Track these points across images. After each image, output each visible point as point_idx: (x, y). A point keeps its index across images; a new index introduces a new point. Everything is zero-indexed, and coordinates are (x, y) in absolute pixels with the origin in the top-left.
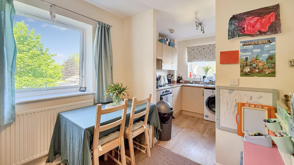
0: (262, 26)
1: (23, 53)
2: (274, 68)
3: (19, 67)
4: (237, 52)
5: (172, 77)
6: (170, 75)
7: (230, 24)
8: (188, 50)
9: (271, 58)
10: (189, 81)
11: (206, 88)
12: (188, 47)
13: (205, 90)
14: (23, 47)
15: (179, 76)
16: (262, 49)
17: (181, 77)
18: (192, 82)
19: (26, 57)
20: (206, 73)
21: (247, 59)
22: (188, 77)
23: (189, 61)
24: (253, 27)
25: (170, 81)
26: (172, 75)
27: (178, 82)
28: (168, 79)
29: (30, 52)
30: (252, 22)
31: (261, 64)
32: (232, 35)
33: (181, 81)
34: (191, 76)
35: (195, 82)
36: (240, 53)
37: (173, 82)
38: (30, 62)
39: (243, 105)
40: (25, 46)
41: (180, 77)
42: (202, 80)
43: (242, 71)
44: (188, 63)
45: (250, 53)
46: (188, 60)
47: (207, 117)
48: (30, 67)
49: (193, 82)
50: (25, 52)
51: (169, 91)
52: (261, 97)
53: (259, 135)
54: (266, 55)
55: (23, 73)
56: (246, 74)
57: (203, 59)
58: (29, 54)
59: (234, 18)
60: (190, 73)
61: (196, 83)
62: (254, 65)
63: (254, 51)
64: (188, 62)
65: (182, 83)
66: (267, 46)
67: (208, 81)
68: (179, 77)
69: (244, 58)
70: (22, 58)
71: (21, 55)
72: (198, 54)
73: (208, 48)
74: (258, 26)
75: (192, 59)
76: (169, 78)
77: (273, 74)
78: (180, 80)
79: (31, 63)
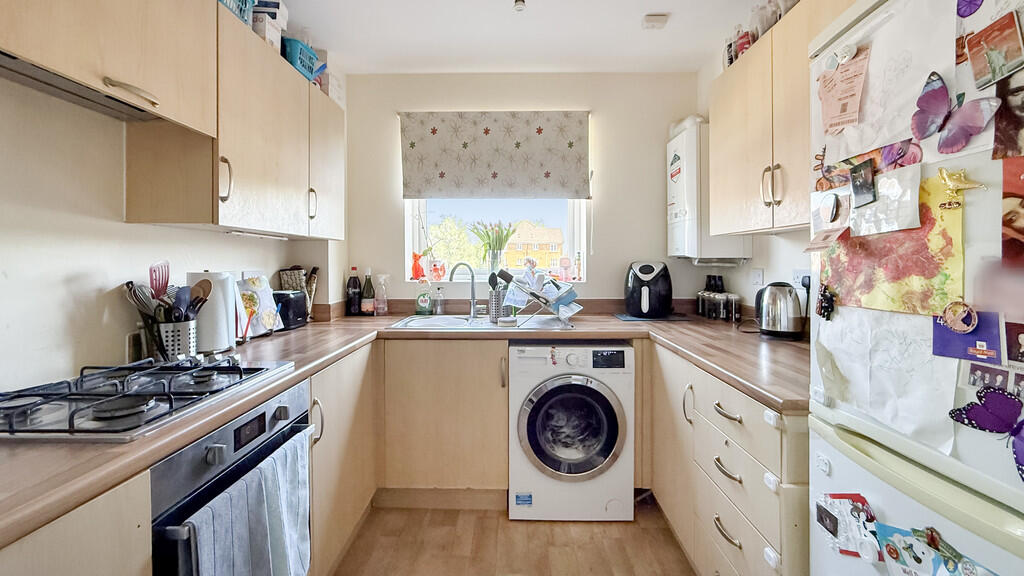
5: (309, 282)
6: (298, 268)
8: (403, 130)
10: (413, 302)
11: (517, 341)
12: (408, 115)
13: (514, 350)
15: (354, 274)
17: (368, 281)
18: (426, 305)
20: (493, 257)
22: (408, 280)
23: (411, 190)
25: (293, 312)
26: (315, 270)
27: (352, 307)
28: (278, 298)
33: (367, 305)
34: (418, 273)
35: (445, 302)
37: (318, 316)
41: (363, 283)
42: (484, 292)
44: (406, 200)
46: (405, 185)
47: (526, 500)
49: (434, 303)
51: (281, 414)
57: (481, 182)
60: (416, 258)
61: (449, 308)
64: (404, 197)
65: (371, 314)
67: (521, 301)
68: (354, 282)
72: (459, 159)
73: (508, 130)
75: (428, 181)
76: (291, 293)
78: (361, 296)
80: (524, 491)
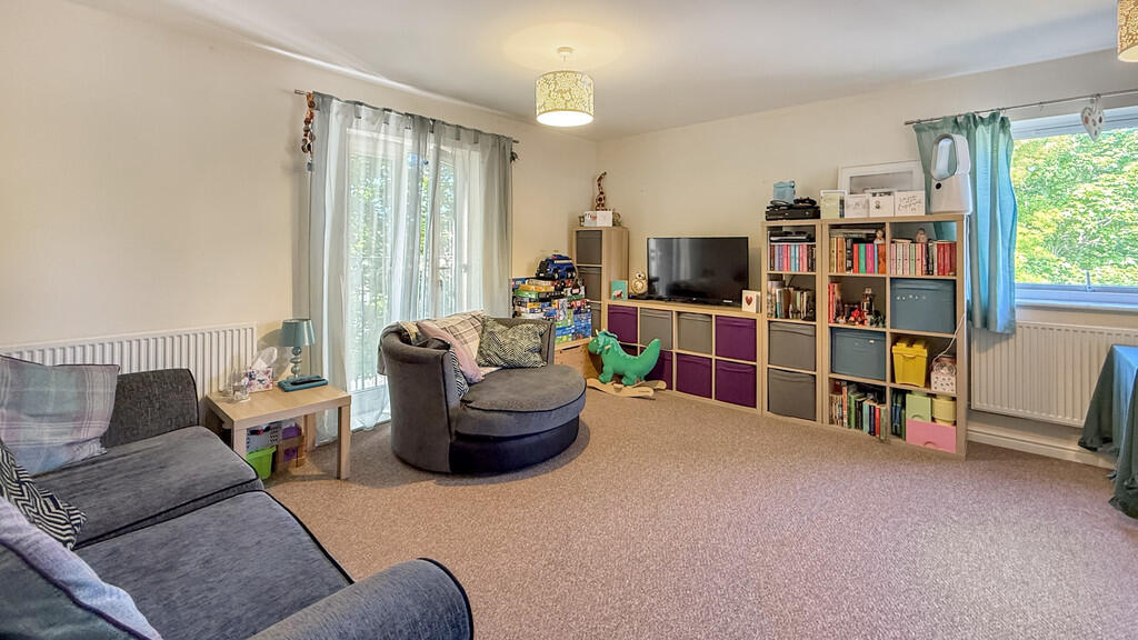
1: (1096, 181)
3: (1082, 231)
14: (1100, 154)
19: (1109, 192)
29: (1126, 168)
38: (1124, 209)
40: (1105, 150)
48: (1124, 231)
50: (1105, 175)
55: (1096, 253)
58: (1122, 180)
70: (1094, 198)
71: (1090, 187)
79: (1128, 215)
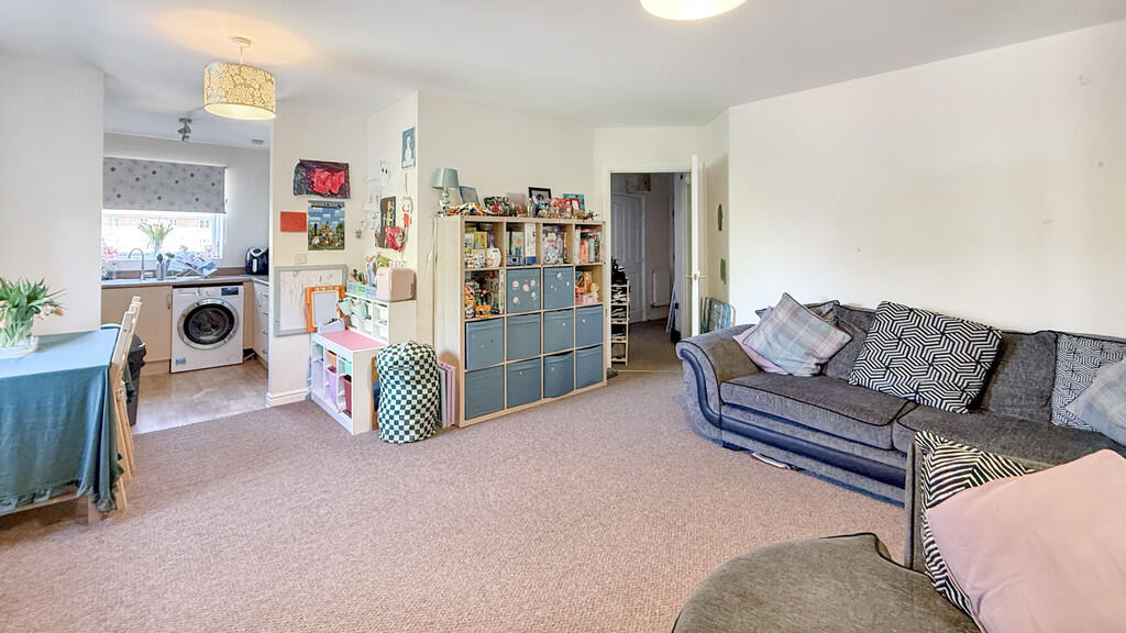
0: (333, 185)
2: (343, 239)
4: (305, 214)
7: (297, 172)
9: (341, 226)
11: (175, 287)
13: (176, 290)
16: (332, 214)
18: (104, 275)
20: (158, 244)
21: (316, 225)
23: (109, 204)
24: (324, 184)
30: (322, 177)
31: (331, 234)
32: (298, 190)
35: (118, 273)
36: (308, 216)
39: (313, 289)
42: (153, 265)
43: (310, 243)
44: (105, 211)
45: (319, 219)
47: (182, 362)
52: (331, 276)
53: (333, 320)
54: (336, 223)
56: (315, 247)
57: (148, 202)
59: (302, 164)
61: (121, 275)
62: (324, 235)
63: (325, 215)
64: (103, 208)
66: (337, 211)
67: (181, 268)
69: (313, 223)
72: (132, 187)
73: (170, 173)
74: (329, 184)
77: (342, 246)
80: (180, 357)
